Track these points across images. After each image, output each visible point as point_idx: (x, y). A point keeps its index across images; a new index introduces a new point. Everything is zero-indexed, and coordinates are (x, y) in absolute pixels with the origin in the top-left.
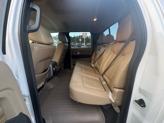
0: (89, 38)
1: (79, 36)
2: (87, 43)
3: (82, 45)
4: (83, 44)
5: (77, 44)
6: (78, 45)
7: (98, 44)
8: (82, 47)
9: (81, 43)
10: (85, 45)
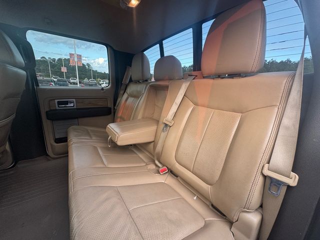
0: (87, 67)
1: (60, 60)
2: (84, 79)
3: (71, 83)
4: (72, 81)
5: (55, 80)
6: (58, 80)
7: (131, 81)
8: (71, 87)
9: (68, 78)
10: (80, 83)
